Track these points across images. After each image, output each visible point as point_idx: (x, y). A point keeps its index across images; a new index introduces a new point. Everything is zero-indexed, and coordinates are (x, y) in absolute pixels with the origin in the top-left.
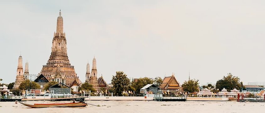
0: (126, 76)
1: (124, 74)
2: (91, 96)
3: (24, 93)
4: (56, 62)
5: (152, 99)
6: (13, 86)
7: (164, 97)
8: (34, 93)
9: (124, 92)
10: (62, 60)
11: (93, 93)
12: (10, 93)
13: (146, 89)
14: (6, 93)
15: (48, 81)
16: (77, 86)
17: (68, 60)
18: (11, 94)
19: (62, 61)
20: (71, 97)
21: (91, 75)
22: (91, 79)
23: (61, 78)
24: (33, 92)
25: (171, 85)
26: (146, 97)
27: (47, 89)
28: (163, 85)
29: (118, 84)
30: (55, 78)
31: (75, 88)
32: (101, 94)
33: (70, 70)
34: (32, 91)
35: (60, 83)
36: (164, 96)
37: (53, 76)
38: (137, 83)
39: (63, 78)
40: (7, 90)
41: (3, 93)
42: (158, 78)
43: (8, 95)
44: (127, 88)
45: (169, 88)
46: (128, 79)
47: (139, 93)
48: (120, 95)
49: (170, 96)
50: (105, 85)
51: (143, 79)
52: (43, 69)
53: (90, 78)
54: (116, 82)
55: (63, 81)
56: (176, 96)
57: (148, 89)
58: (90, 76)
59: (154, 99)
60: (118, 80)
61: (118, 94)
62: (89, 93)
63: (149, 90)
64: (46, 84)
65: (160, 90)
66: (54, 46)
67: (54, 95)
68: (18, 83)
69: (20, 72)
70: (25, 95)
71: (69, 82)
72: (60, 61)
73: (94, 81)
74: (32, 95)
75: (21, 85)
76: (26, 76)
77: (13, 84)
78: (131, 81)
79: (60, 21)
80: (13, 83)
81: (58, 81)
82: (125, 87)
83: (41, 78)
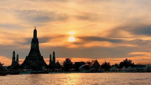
1: (69, 60)
4: (33, 54)
13: (82, 67)
16: (45, 67)
17: (40, 53)
19: (36, 53)
25: (95, 65)
26: (82, 72)
33: (41, 58)
37: (31, 62)
42: (88, 62)
46: (72, 62)
47: (78, 70)
50: (60, 66)
51: (80, 62)
52: (26, 58)
55: (37, 64)
62: (51, 70)
66: (32, 45)
68: (13, 66)
69: (14, 60)
73: (54, 64)
76: (17, 62)
79: (35, 32)
80: (10, 66)
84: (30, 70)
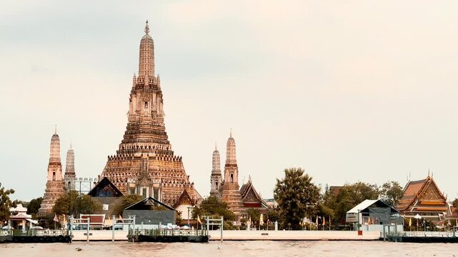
0: (311, 179)
1: (303, 175)
2: (225, 229)
3: (65, 223)
4: (138, 147)
5: (378, 236)
6: (40, 207)
7: (407, 232)
8: (88, 223)
9: (306, 220)
10: (154, 142)
11: (230, 224)
12: (33, 224)
13: (362, 211)
14: (23, 224)
15: (119, 194)
16: (190, 206)
17: (168, 143)
18: (36, 225)
19: (152, 145)
20: (177, 233)
21: (224, 177)
22: (223, 187)
23: (151, 185)
24: (86, 221)
25: (425, 201)
26: (360, 233)
27: (119, 212)
28: (405, 202)
29: (290, 199)
30: (138, 185)
31: (185, 211)
32: (249, 226)
33: (171, 166)
34: (83, 217)
35: (150, 198)
36: (406, 228)
37: (132, 182)
38: (338, 197)
39: (157, 186)
40: (25, 215)
41: (16, 223)
42: (392, 185)
43: (27, 227)
44: (312, 210)
45: (419, 208)
46: (315, 188)
47: (344, 222)
48: (296, 226)
49: (423, 229)
50: (259, 203)
51: (353, 187)
52: (108, 164)
53: (222, 184)
54: (285, 196)
55: (156, 193)
56: (437, 230)
57: (366, 212)
58: (220, 182)
59: (383, 236)
60: (291, 190)
61: (290, 224)
62: (219, 222)
63: (368, 215)
64: (117, 202)
65: (398, 215)
66: (134, 109)
67: (135, 227)
68: (51, 199)
69: (54, 173)
70: (66, 227)
71: (172, 196)
72: (148, 145)
73: (231, 192)
74: (85, 227)
75: (59, 203)
76: (69, 183)
77: (40, 200)
78: (323, 192)
79: (147, 47)
80: (38, 199)
81: (145, 193)
82: (309, 208)
83: (104, 187)
84: (125, 222)
